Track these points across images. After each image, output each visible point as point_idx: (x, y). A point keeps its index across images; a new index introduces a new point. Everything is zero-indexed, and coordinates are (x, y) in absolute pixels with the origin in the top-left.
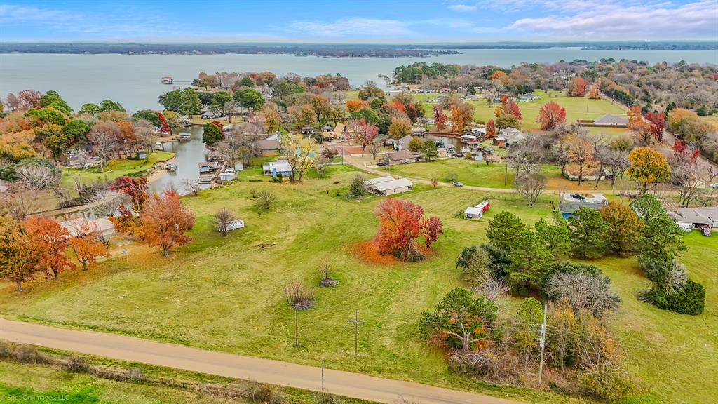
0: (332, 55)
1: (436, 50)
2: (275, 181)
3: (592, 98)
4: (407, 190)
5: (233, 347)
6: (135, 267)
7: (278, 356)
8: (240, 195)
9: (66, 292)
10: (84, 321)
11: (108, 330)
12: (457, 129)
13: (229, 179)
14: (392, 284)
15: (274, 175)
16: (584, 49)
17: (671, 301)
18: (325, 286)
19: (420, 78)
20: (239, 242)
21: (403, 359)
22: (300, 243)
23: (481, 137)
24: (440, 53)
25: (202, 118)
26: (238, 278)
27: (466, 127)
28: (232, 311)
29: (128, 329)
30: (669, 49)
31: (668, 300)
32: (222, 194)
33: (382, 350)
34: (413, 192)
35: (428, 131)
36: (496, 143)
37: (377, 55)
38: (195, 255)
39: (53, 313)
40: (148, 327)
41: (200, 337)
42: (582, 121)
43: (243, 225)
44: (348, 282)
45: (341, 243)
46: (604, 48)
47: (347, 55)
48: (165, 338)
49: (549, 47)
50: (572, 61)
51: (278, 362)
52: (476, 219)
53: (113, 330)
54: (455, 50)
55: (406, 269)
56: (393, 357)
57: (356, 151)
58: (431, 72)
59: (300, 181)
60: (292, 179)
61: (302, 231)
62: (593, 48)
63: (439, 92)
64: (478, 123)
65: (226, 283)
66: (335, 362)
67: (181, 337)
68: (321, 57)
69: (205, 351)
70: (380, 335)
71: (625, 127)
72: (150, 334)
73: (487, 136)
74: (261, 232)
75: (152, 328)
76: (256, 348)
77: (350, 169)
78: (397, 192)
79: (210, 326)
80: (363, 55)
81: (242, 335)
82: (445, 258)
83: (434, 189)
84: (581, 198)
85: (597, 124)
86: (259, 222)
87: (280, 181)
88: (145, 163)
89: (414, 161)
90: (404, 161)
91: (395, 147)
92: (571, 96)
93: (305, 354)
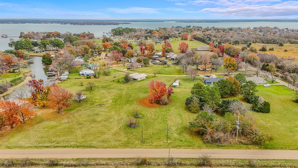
0: (77, 24)
1: (122, 22)
2: (88, 78)
3: (190, 40)
4: (145, 78)
5: (116, 145)
6: (48, 119)
7: (137, 147)
8: (75, 85)
9: (22, 133)
10: (40, 145)
11: (54, 147)
12: (149, 54)
13: (65, 79)
14: (163, 114)
15: (86, 75)
16: (176, 22)
17: (260, 109)
18: (137, 118)
19: (123, 34)
20: (88, 104)
21: (185, 141)
22: (115, 102)
23: (160, 56)
24: (123, 23)
25: (34, 53)
26: (99, 119)
27: (153, 53)
28: (106, 132)
29: (64, 145)
30: (205, 22)
31: (259, 109)
32: (66, 85)
33: (175, 139)
34: (148, 79)
35: (138, 55)
36: (167, 58)
37: (98, 24)
38: (73, 112)
39: (22, 143)
40: (72, 143)
41: (99, 144)
42: (193, 49)
43: (85, 97)
44: (146, 115)
45: (133, 101)
46: (183, 22)
47: (85, 24)
48: (84, 147)
49: (164, 21)
50: (176, 27)
51: (138, 149)
52: (178, 87)
53: (57, 147)
54: (129, 22)
55: (164, 108)
56: (181, 141)
57: (114, 64)
58: (127, 31)
59: (99, 77)
60: (95, 77)
61: (113, 97)
62: (180, 22)
63: (133, 39)
64: (156, 51)
65: (94, 121)
66: (161, 146)
67: (91, 145)
68: (73, 25)
69: (105, 149)
70: (171, 133)
71: (208, 50)
72: (76, 145)
73: (162, 56)
74: (95, 99)
75: (75, 143)
76: (126, 145)
77: (117, 71)
78: (142, 79)
79: (100, 139)
80: (91, 24)
81: (117, 141)
82: (176, 102)
83: (156, 77)
84: (209, 77)
85: (199, 50)
86: (92, 96)
87: (90, 78)
88: (19, 74)
89: (141, 67)
90: (137, 67)
91: (130, 61)
92: (183, 40)
93: (147, 144)
